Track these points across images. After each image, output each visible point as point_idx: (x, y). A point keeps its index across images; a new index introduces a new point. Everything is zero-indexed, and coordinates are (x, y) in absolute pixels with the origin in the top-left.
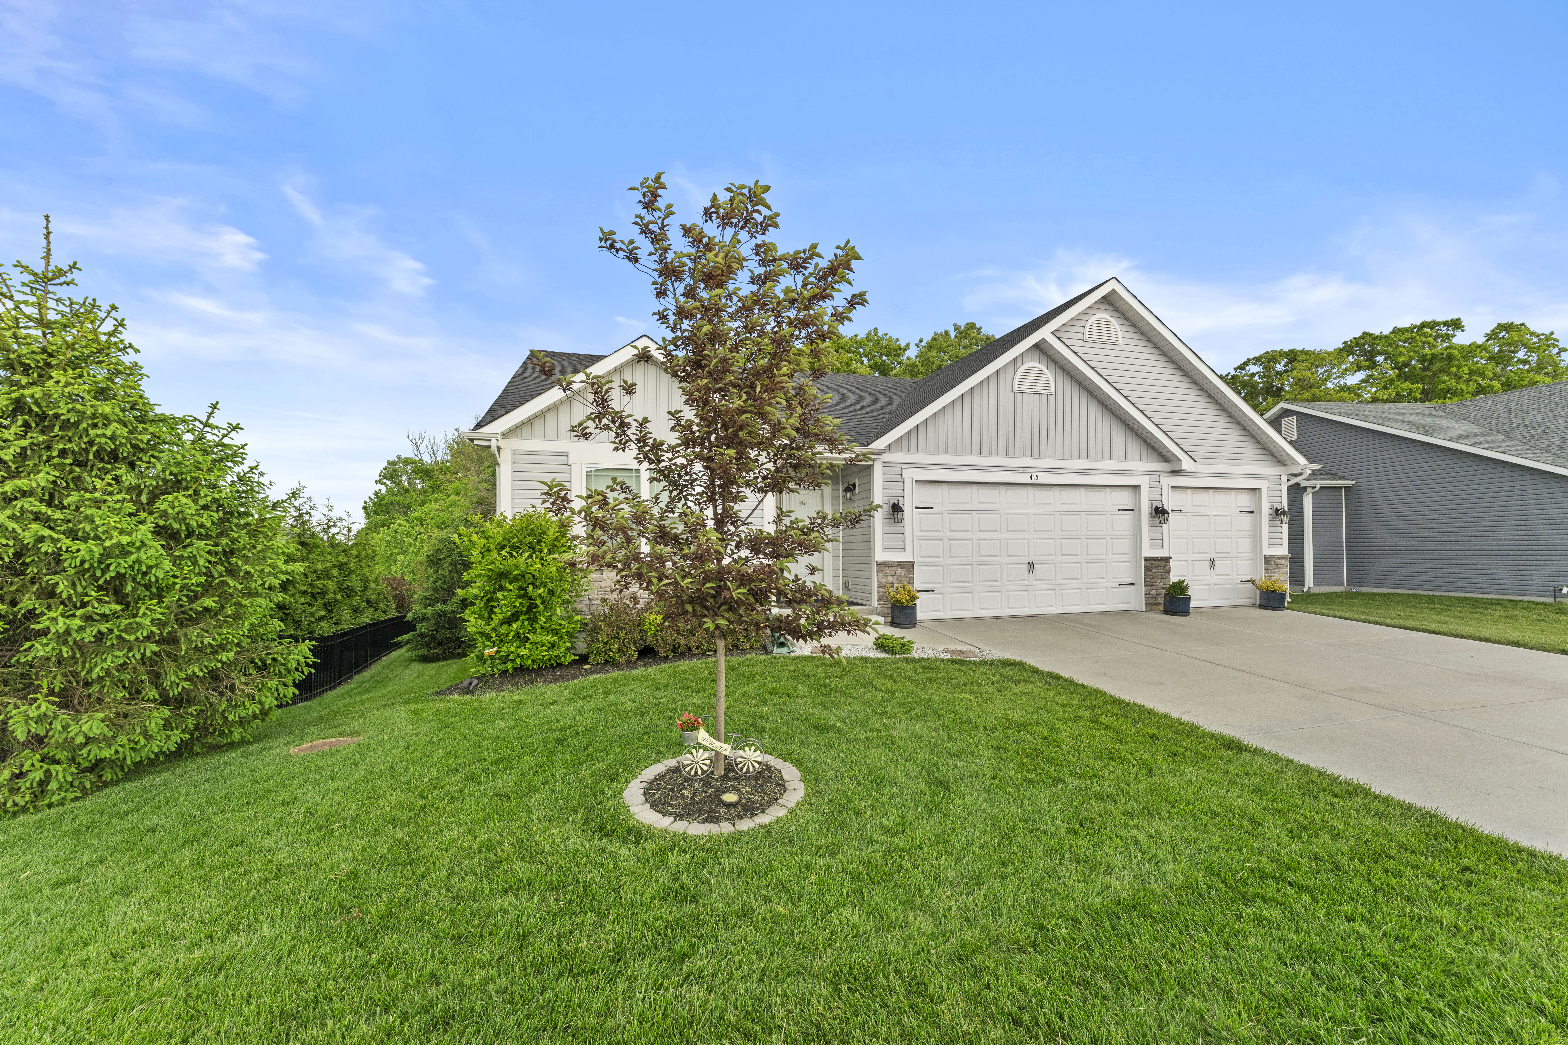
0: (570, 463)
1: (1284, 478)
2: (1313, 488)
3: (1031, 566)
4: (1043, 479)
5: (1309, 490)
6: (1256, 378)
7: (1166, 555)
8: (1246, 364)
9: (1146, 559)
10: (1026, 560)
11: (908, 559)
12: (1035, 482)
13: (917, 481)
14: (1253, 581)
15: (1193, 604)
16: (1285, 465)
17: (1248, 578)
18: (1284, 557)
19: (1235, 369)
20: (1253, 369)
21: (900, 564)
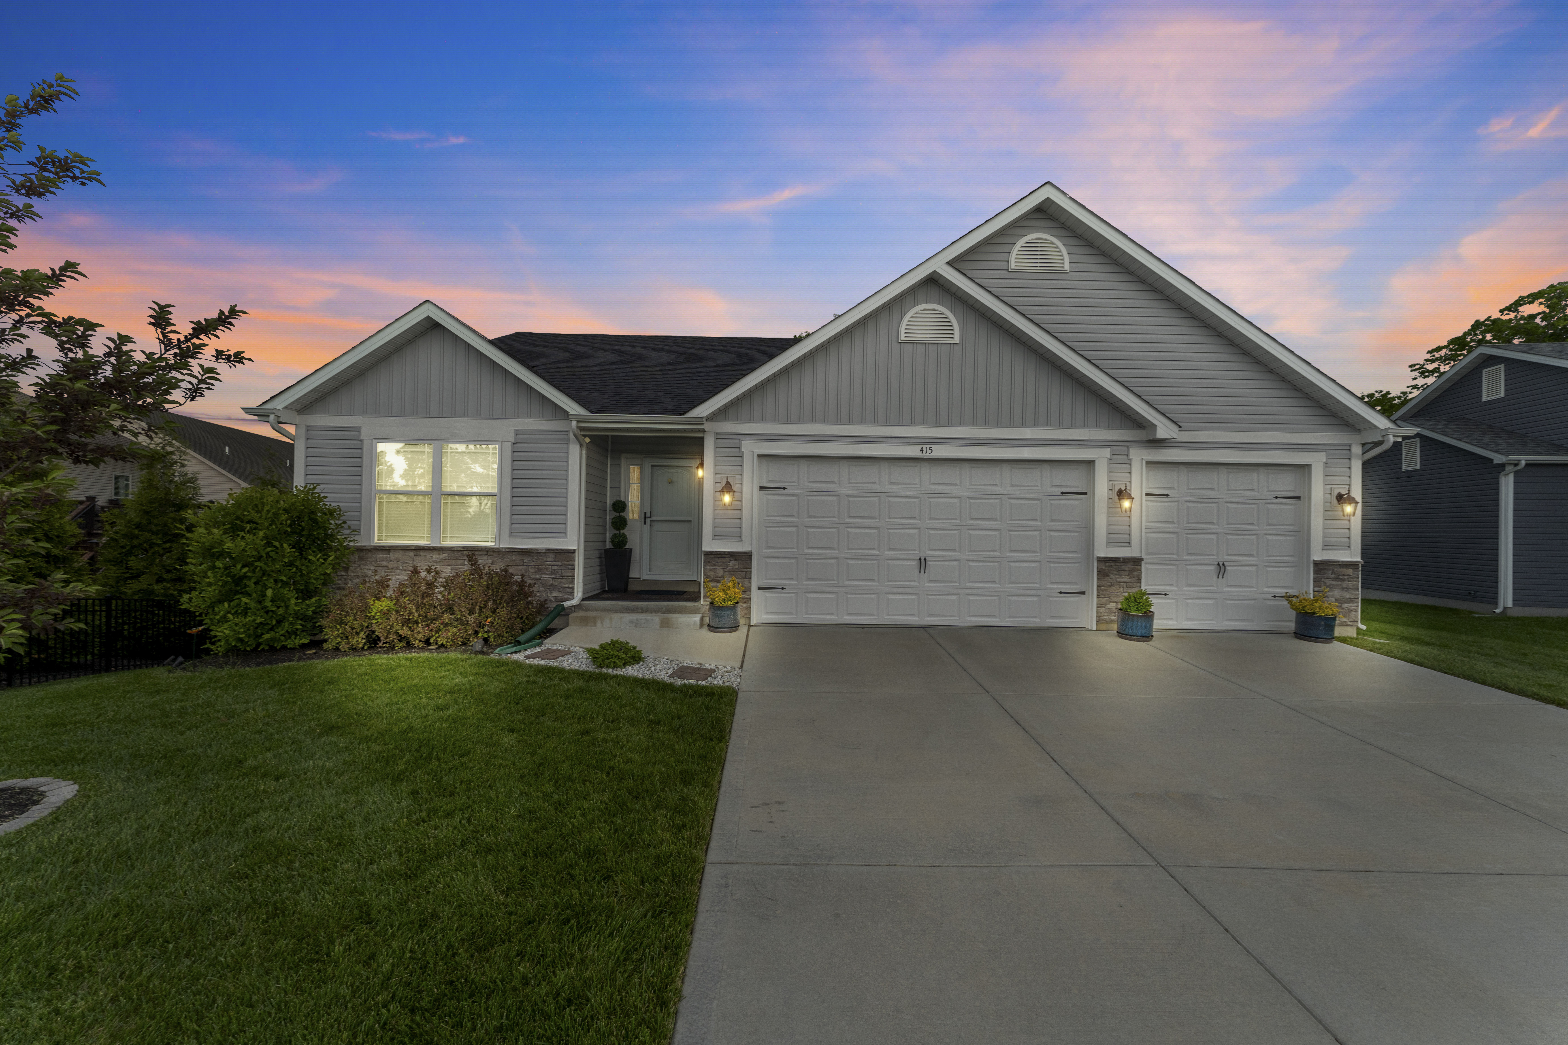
0: (362, 438)
1: (1357, 450)
2: (1516, 465)
3: (923, 563)
4: (940, 452)
5: (1508, 468)
6: (1538, 320)
7: (1136, 555)
8: (1520, 302)
9: (1100, 560)
10: (917, 554)
11: (746, 549)
12: (928, 455)
13: (759, 456)
14: (1288, 597)
15: (1157, 624)
16: (1358, 431)
17: (1281, 591)
18: (1352, 565)
19: (1502, 311)
20: (1527, 310)
21: (733, 555)
